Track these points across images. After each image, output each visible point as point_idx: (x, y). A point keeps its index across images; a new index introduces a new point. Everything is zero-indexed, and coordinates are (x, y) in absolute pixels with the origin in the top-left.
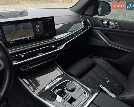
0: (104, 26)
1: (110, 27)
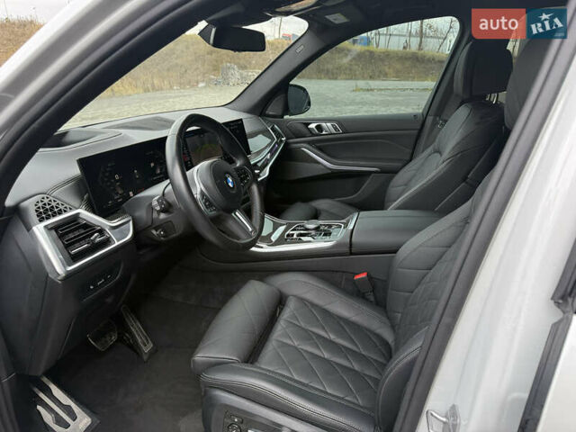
1: (324, 133)
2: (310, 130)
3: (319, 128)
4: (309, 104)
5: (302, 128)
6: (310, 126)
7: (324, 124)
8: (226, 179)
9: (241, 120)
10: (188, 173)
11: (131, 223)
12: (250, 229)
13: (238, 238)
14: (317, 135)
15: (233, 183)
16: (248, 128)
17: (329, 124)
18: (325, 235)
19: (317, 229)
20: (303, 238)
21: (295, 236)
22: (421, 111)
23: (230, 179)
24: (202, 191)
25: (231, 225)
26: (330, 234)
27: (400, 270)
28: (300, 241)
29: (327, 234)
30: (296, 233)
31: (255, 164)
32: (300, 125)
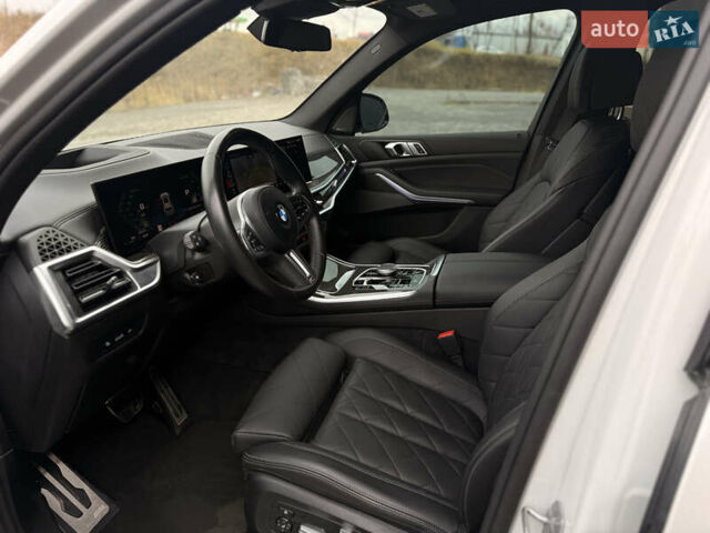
0: (390, 156)
1: (404, 155)
2: (387, 151)
3: (399, 148)
4: (387, 118)
5: (378, 149)
6: (387, 147)
7: (404, 144)
8: (278, 210)
9: (300, 137)
10: (229, 203)
11: (158, 264)
12: (308, 274)
13: (293, 286)
14: (395, 157)
15: (287, 216)
16: (309, 148)
17: (411, 144)
18: (403, 282)
19: (393, 275)
20: (376, 287)
21: (365, 284)
22: (526, 129)
23: (283, 211)
24: (246, 225)
25: (284, 269)
26: (409, 281)
27: (495, 328)
28: (372, 290)
29: (406, 281)
30: (366, 279)
31: (317, 193)
32: (375, 144)
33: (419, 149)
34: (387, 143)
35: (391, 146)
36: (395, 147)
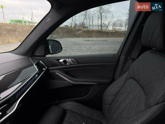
0: (61, 64)
1: (68, 64)
2: (60, 62)
3: (65, 61)
4: (62, 48)
5: (56, 62)
6: (60, 61)
7: (67, 60)
14: (64, 65)
17: (70, 60)
32: (55, 60)
33: (73, 62)
34: (60, 60)
35: (61, 61)
36: (63, 61)
